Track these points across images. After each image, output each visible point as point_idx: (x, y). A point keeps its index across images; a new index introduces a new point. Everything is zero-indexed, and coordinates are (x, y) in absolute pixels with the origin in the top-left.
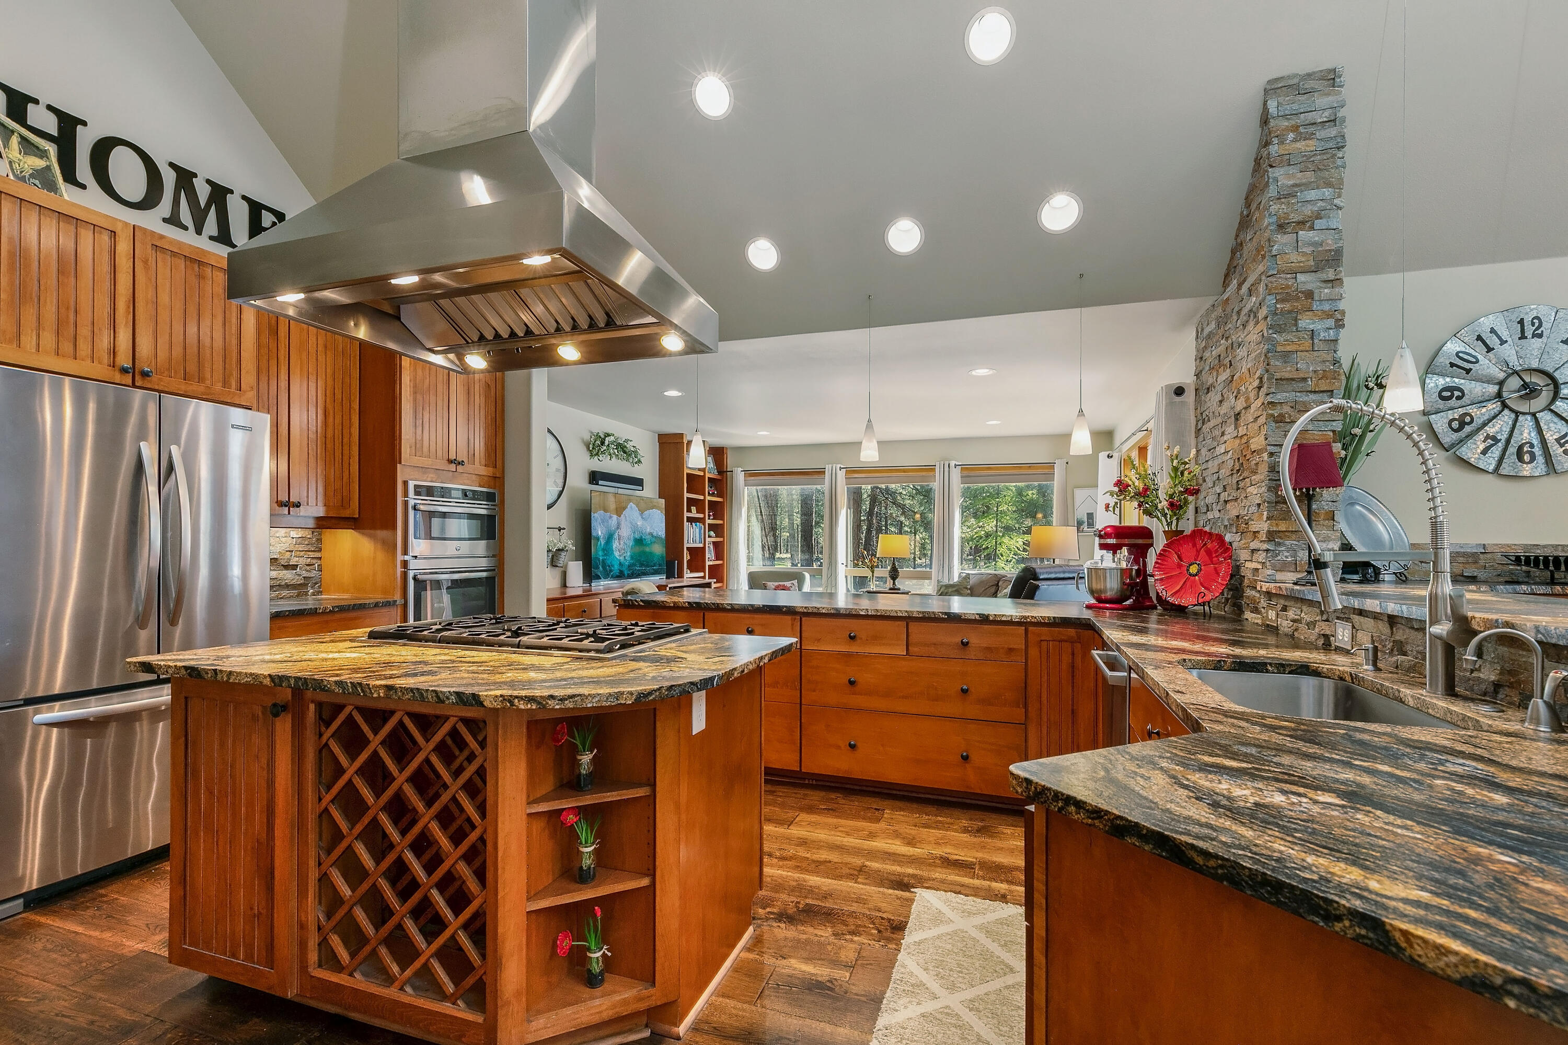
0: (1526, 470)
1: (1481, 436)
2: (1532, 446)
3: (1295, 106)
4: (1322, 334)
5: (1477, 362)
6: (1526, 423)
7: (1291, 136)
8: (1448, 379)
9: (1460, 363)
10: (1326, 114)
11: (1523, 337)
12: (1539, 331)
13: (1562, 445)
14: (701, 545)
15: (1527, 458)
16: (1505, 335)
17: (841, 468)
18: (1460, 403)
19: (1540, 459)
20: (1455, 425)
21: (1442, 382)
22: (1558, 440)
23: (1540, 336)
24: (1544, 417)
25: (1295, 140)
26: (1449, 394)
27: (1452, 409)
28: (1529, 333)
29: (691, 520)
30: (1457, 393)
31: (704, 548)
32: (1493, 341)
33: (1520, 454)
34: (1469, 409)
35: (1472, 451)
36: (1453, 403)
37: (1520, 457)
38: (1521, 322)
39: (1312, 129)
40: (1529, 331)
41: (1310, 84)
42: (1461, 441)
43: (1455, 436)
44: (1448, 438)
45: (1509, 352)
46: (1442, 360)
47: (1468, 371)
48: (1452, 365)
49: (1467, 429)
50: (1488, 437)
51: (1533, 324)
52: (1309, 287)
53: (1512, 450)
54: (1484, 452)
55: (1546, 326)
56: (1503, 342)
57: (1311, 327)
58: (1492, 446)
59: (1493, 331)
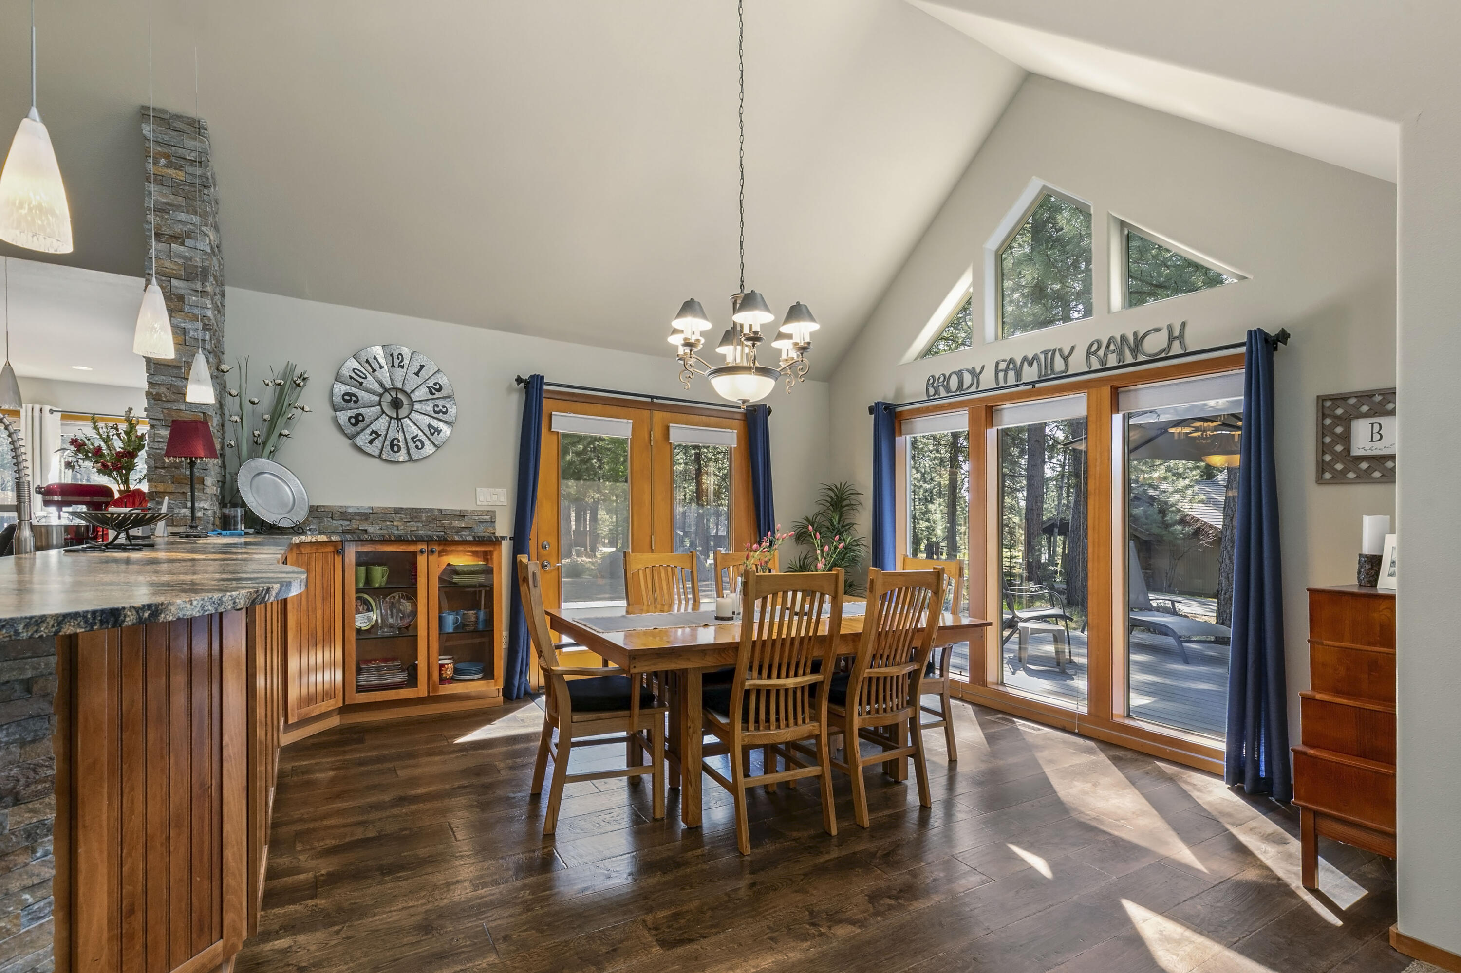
0: (393, 457)
1: (368, 431)
2: (399, 441)
3: (166, 138)
4: (192, 333)
5: (366, 378)
6: (396, 425)
7: (163, 161)
8: (348, 387)
9: (356, 377)
10: (193, 154)
11: (393, 366)
12: (402, 364)
13: (415, 442)
15: (396, 449)
16: (382, 361)
18: (356, 405)
19: (403, 451)
20: (353, 421)
21: (344, 388)
22: (412, 439)
23: (402, 367)
24: (407, 421)
25: (166, 166)
26: (348, 398)
27: (351, 409)
28: (396, 364)
30: (354, 398)
32: (376, 366)
33: (392, 445)
34: (361, 411)
35: (362, 440)
36: (352, 404)
37: (392, 449)
38: (392, 355)
39: (182, 162)
40: (396, 362)
41: (178, 125)
42: (358, 433)
43: (353, 430)
44: (351, 430)
45: (384, 375)
46: (346, 372)
47: (361, 383)
48: (351, 377)
49: (361, 425)
50: (373, 432)
51: (398, 359)
52: (182, 292)
53: (387, 443)
54: (371, 442)
55: (406, 362)
56: (381, 367)
57: (183, 325)
58: (375, 439)
59: (375, 358)
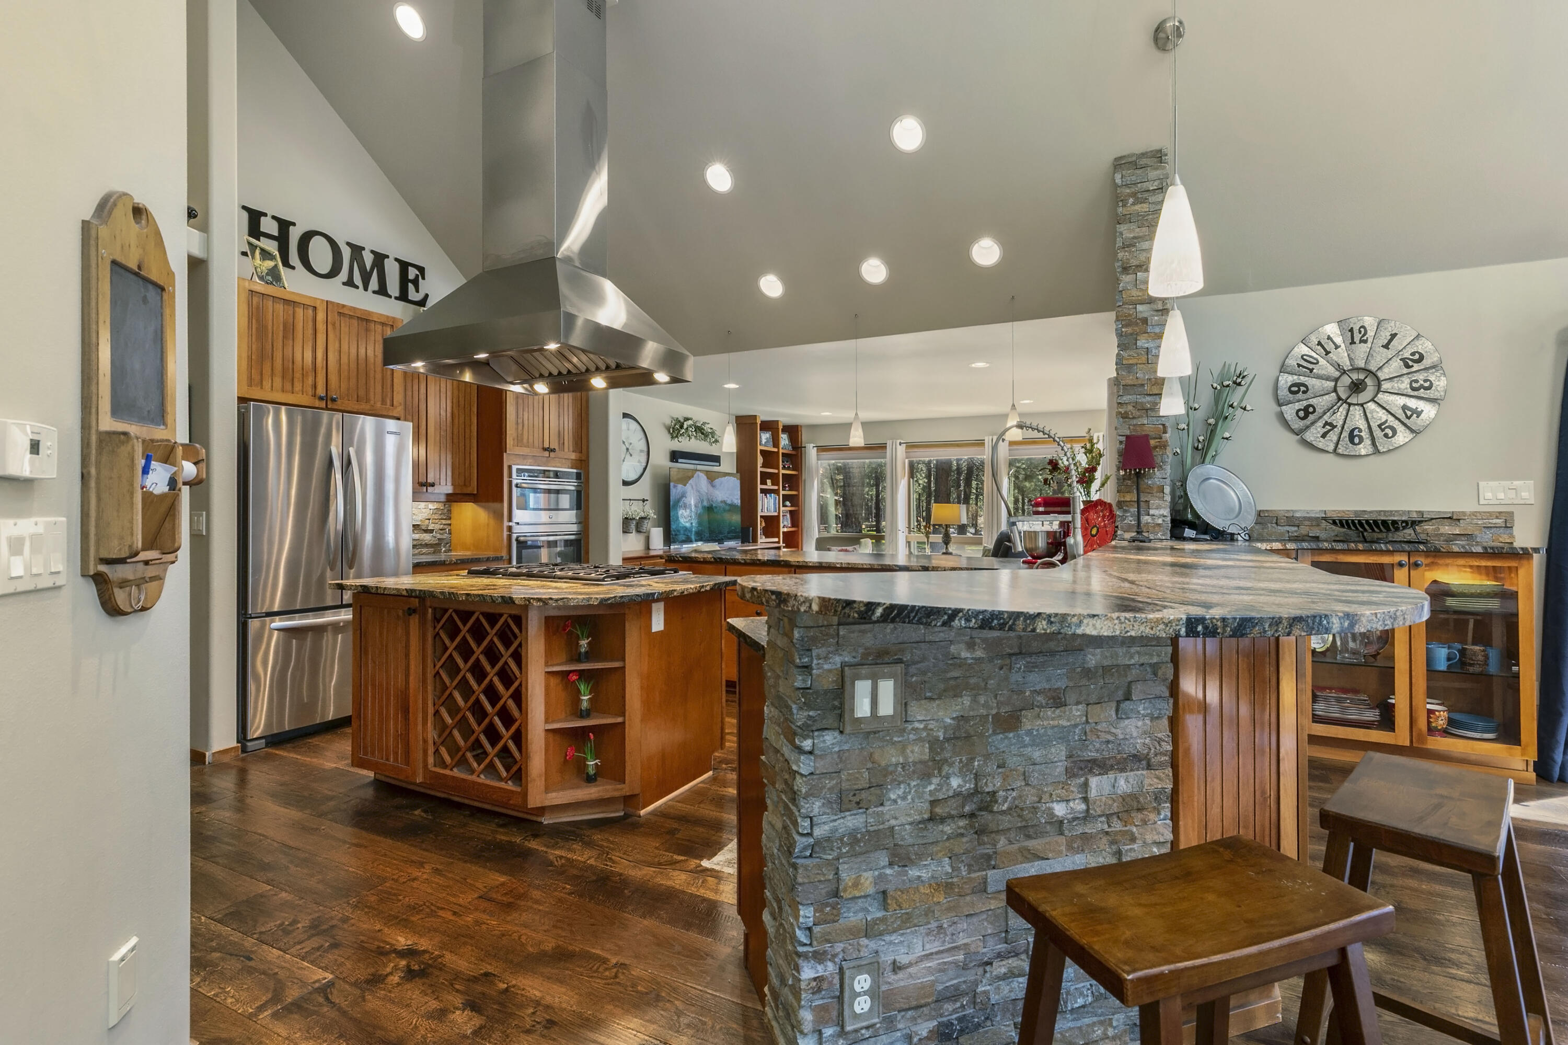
0: (1352, 450)
1: (1320, 423)
2: (1360, 431)
3: (1134, 178)
4: (1154, 351)
5: (1318, 363)
6: (1357, 412)
7: (1131, 200)
8: (1295, 377)
9: (1305, 364)
10: (1156, 183)
11: (1353, 342)
12: (1365, 338)
13: (1383, 430)
14: (776, 514)
15: (1356, 440)
16: (1339, 340)
17: (900, 444)
18: (1305, 396)
19: (1368, 442)
20: (1302, 414)
21: (1291, 379)
22: (1380, 426)
23: (1365, 342)
24: (1371, 406)
25: (1134, 204)
26: (1296, 389)
27: (1299, 401)
28: (1357, 339)
29: (764, 492)
30: (1302, 389)
31: (778, 516)
32: (1330, 346)
33: (1351, 437)
34: (1311, 401)
35: (1313, 435)
36: (1300, 395)
37: (1352, 441)
38: (1351, 330)
39: (1146, 195)
40: (1357, 338)
41: (1144, 161)
42: (1308, 427)
43: (1302, 424)
44: (1297, 424)
45: (1342, 356)
46: (1292, 362)
47: (1311, 370)
48: (1299, 365)
49: (1311, 417)
50: (1326, 423)
51: (1360, 332)
52: (1145, 315)
53: (1345, 434)
54: (1324, 436)
55: (1371, 334)
56: (1337, 347)
57: (1146, 345)
58: (1329, 431)
59: (1329, 338)
